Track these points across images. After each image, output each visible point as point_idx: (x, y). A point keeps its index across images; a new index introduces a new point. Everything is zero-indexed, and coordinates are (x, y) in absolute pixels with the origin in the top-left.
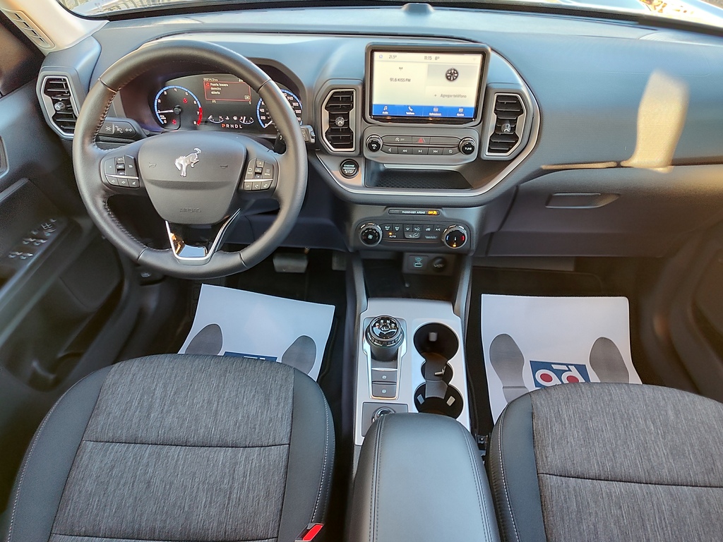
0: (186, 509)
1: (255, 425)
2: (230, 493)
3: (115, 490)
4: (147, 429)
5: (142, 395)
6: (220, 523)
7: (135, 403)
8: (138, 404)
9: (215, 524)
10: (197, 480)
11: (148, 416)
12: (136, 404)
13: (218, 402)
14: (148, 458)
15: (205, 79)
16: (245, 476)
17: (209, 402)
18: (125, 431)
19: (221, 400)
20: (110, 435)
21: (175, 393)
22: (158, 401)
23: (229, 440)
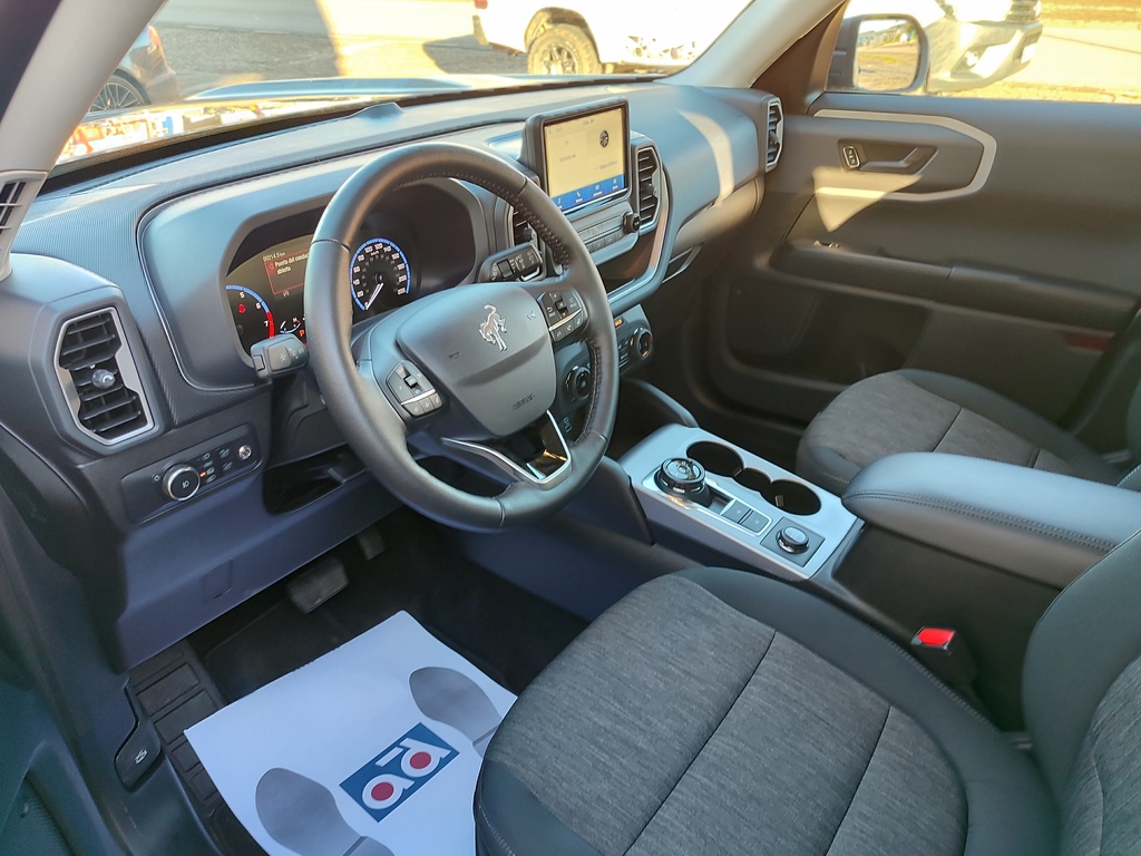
0: (814, 772)
1: (732, 644)
2: (815, 715)
3: (740, 847)
4: (662, 761)
5: (596, 743)
6: (849, 745)
7: (604, 757)
8: (607, 753)
9: (849, 751)
10: (777, 740)
11: (639, 751)
12: (607, 757)
13: (671, 663)
14: (711, 781)
15: (266, 259)
16: (800, 689)
17: (664, 673)
18: (645, 789)
19: (670, 660)
20: (639, 813)
21: (621, 703)
22: (619, 727)
23: (736, 679)
